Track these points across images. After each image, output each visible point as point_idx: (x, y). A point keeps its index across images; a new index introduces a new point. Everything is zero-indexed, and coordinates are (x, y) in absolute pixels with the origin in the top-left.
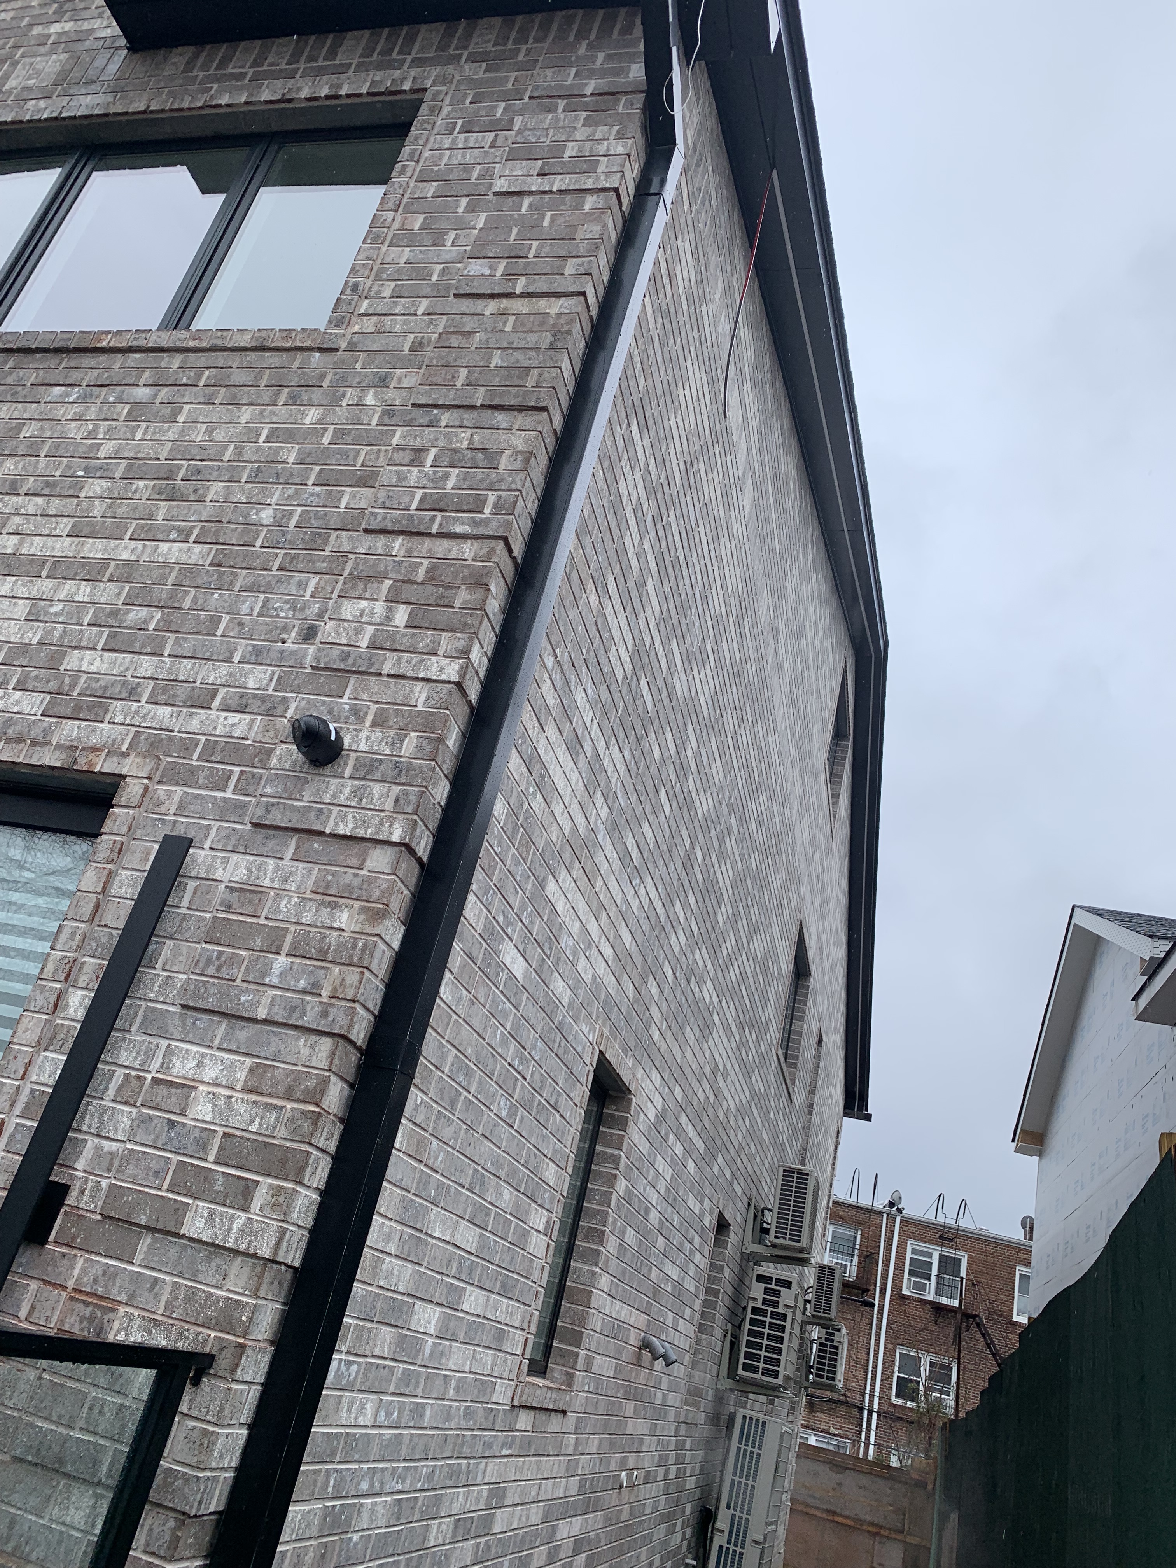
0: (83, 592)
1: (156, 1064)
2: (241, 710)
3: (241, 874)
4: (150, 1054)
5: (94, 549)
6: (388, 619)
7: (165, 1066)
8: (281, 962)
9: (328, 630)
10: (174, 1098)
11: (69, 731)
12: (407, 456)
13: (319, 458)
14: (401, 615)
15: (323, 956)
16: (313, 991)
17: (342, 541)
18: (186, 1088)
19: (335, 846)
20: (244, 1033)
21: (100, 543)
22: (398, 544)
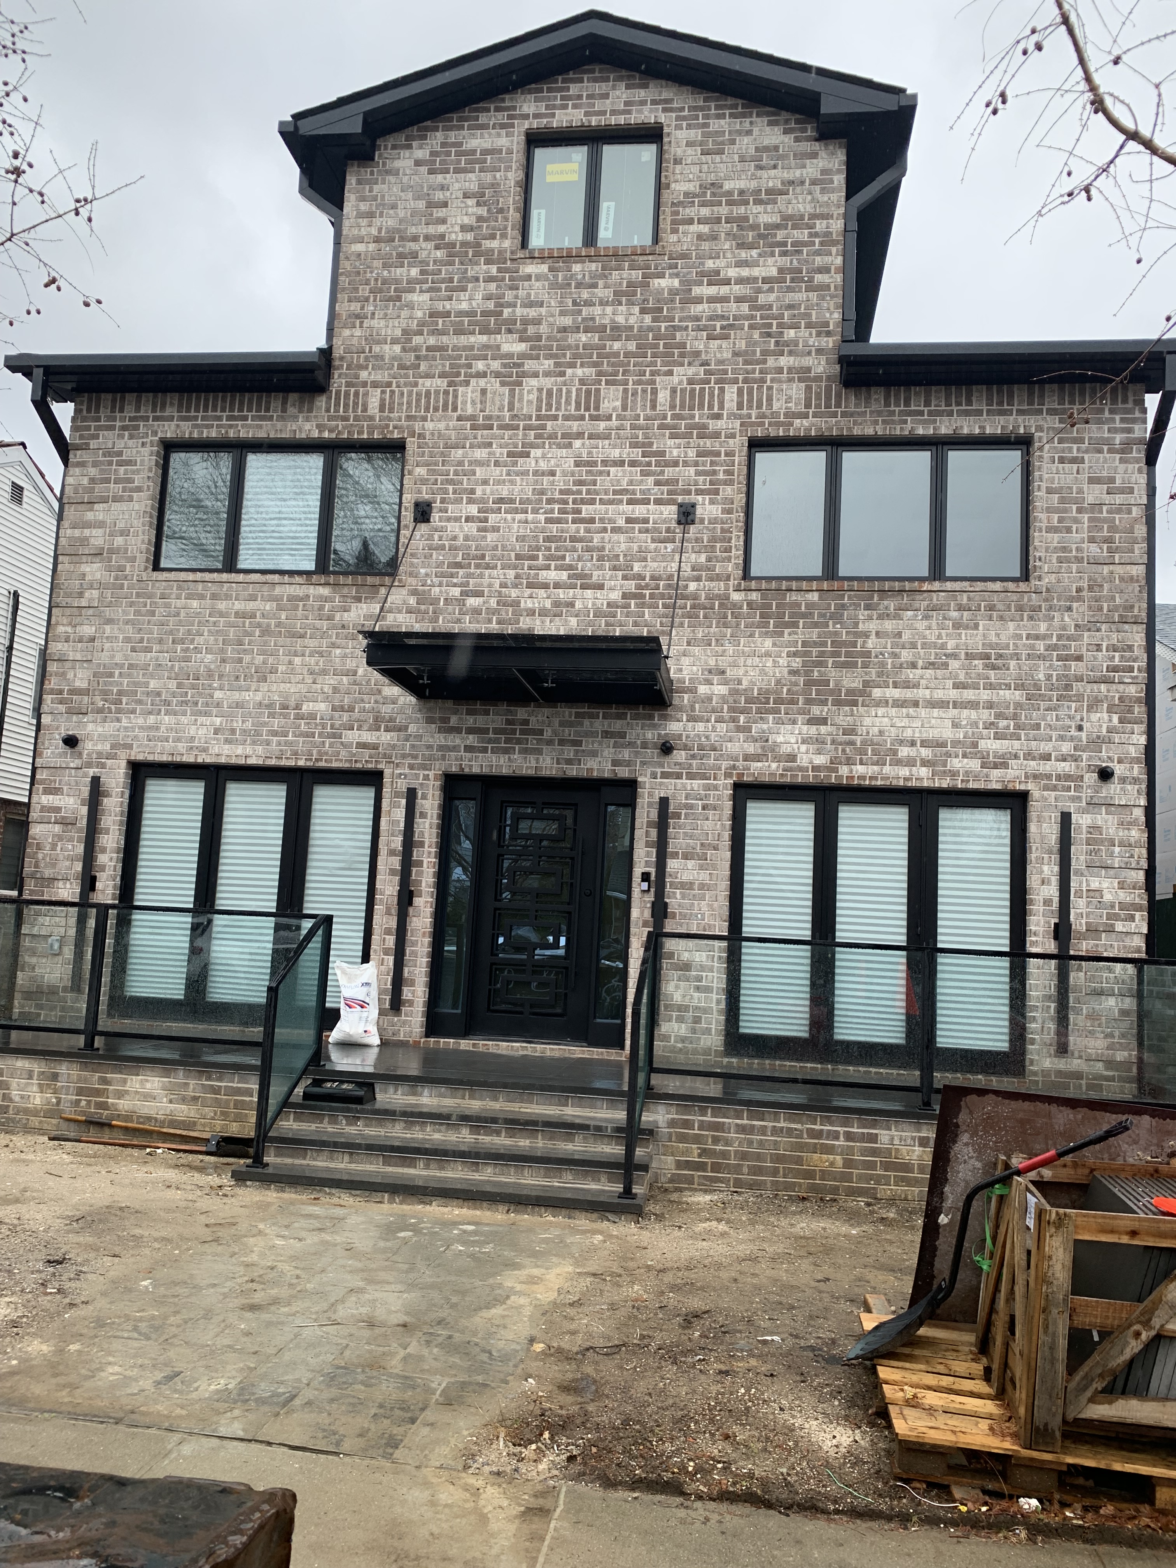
0: (973, 714)
1: (1085, 884)
2: (1064, 760)
3: (1089, 821)
4: (1081, 883)
5: (969, 695)
6: (1110, 721)
7: (1088, 885)
8: (1117, 849)
9: (1086, 725)
10: (1097, 894)
11: (996, 773)
12: (1095, 648)
13: (1054, 648)
14: (1115, 718)
15: (1130, 845)
16: (1132, 856)
17: (1077, 687)
18: (1100, 891)
19: (1120, 809)
20: (1112, 872)
21: (971, 691)
22: (1103, 687)
